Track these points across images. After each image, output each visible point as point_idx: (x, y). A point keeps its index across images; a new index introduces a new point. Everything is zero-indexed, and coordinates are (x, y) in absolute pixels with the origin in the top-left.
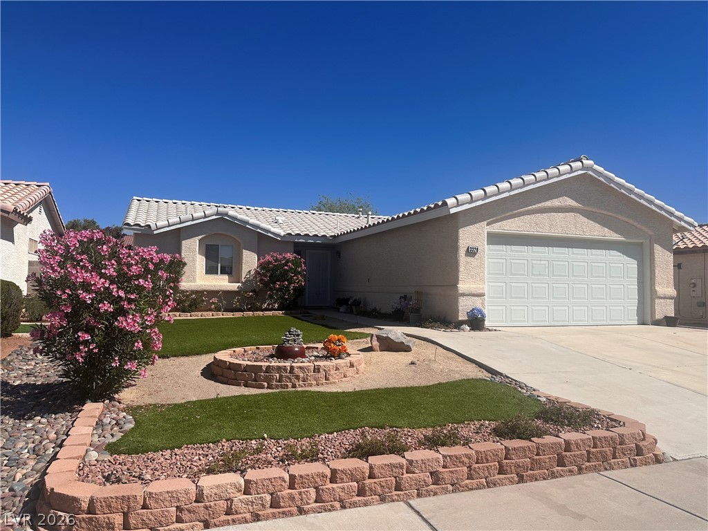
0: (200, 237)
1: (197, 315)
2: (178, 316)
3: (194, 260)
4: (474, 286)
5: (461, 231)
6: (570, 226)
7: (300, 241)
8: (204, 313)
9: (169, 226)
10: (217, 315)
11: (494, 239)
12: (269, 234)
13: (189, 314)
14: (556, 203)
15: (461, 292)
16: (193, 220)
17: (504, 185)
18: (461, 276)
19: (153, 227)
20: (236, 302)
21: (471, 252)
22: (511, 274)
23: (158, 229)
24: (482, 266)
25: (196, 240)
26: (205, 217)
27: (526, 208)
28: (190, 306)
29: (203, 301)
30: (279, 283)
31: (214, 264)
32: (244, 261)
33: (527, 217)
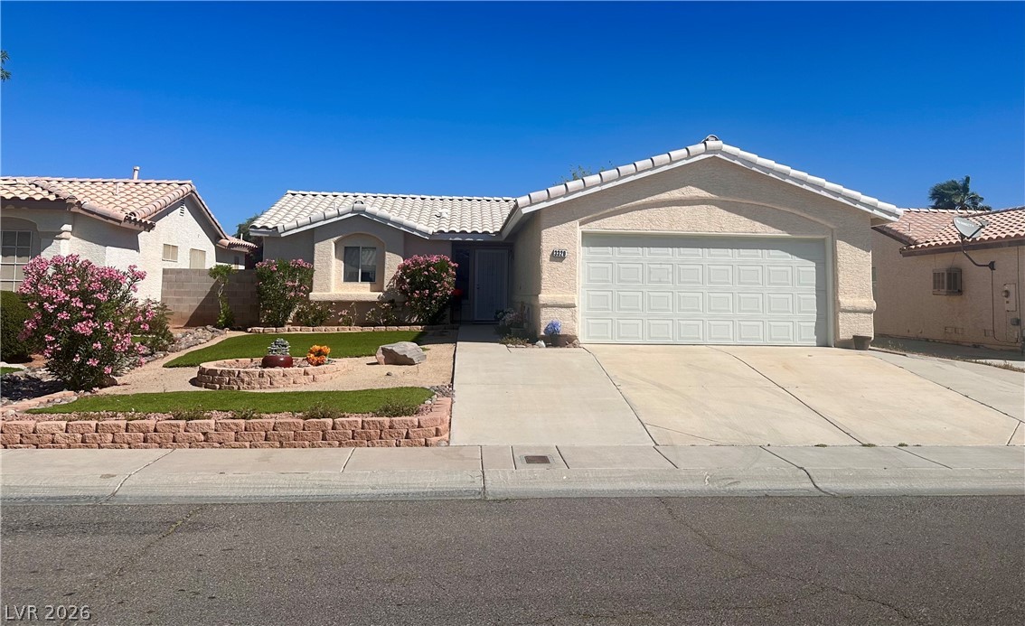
0: (336, 239)
1: (322, 329)
2: (298, 330)
3: (328, 266)
4: (561, 296)
5: (544, 232)
6: (700, 222)
7: (456, 239)
8: (328, 328)
9: (298, 227)
10: (343, 329)
11: (591, 240)
12: (415, 233)
13: (311, 328)
14: (676, 194)
15: (541, 302)
16: (325, 219)
17: (593, 179)
18: (544, 284)
19: (280, 230)
20: (368, 316)
21: (558, 256)
22: (620, 281)
23: (285, 231)
24: (573, 272)
25: (330, 244)
26: (339, 215)
27: (633, 203)
28: (315, 319)
29: (330, 313)
30: (418, 292)
31: (354, 269)
32: (386, 266)
33: (636, 214)
